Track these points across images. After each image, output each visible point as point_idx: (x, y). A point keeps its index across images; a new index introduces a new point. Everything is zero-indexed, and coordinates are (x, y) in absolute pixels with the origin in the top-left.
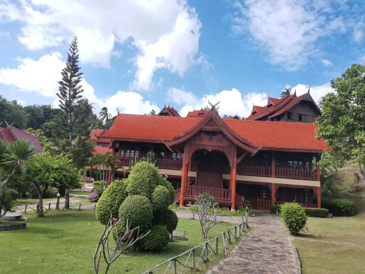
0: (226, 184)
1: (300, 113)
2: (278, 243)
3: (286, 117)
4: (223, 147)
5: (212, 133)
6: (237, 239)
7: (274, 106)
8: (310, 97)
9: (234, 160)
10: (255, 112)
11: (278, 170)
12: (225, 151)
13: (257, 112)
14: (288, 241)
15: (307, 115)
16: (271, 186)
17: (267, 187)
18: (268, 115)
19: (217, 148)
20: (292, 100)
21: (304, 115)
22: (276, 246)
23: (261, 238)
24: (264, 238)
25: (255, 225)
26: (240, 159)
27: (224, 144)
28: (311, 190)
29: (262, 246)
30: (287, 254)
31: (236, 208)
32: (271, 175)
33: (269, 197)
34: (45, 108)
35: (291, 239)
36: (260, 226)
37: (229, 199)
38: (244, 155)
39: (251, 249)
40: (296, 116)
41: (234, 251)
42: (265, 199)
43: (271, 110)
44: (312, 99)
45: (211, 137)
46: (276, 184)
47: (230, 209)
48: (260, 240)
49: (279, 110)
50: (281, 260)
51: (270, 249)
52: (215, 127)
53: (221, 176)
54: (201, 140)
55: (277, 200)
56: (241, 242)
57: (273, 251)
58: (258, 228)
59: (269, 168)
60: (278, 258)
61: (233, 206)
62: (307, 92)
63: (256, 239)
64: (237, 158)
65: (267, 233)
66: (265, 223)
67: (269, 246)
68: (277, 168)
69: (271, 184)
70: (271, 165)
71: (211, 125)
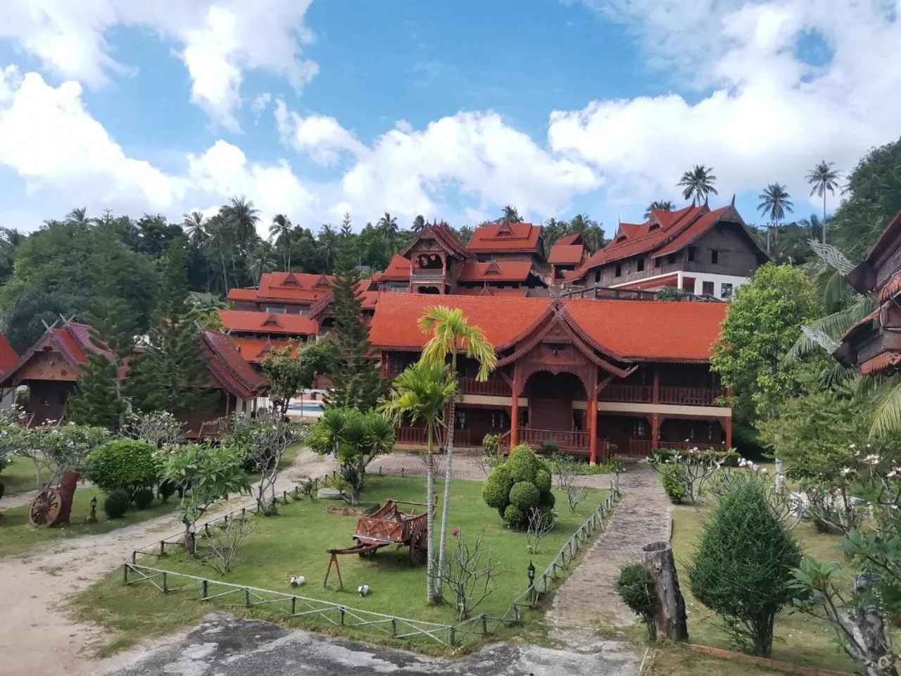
0: (579, 419)
1: (714, 246)
2: (655, 514)
3: (685, 258)
4: (576, 366)
5: (558, 347)
6: (609, 512)
7: (662, 230)
8: (736, 214)
9: (593, 387)
10: (624, 238)
11: (664, 391)
12: (579, 374)
13: (628, 237)
14: (666, 511)
15: (727, 251)
16: (652, 420)
17: (645, 419)
18: (649, 252)
19: (566, 370)
20: (700, 217)
21: (723, 251)
22: (652, 518)
23: (636, 509)
24: (640, 509)
25: (627, 490)
26: (603, 385)
27: (578, 363)
28: (716, 423)
29: (637, 519)
30: (661, 527)
31: (598, 462)
32: (652, 400)
33: (648, 435)
34: (149, 225)
35: (671, 508)
36: (634, 490)
37: (586, 447)
38: (608, 380)
39: (626, 523)
40: (705, 256)
41: (608, 526)
42: (640, 437)
43: (657, 238)
44: (739, 217)
45: (556, 353)
46: (660, 415)
47: (589, 463)
48: (634, 512)
49: (673, 240)
50: (655, 533)
51: (644, 522)
52: (563, 337)
53: (570, 404)
54: (540, 356)
55: (663, 438)
56: (613, 516)
57: (648, 525)
58: (632, 494)
59: (649, 388)
60: (652, 532)
61: (593, 457)
62: (729, 203)
63: (630, 511)
64: (598, 383)
65: (643, 501)
66: (641, 484)
67: (645, 519)
68: (662, 389)
69: (651, 415)
70: (652, 384)
71: (558, 335)
